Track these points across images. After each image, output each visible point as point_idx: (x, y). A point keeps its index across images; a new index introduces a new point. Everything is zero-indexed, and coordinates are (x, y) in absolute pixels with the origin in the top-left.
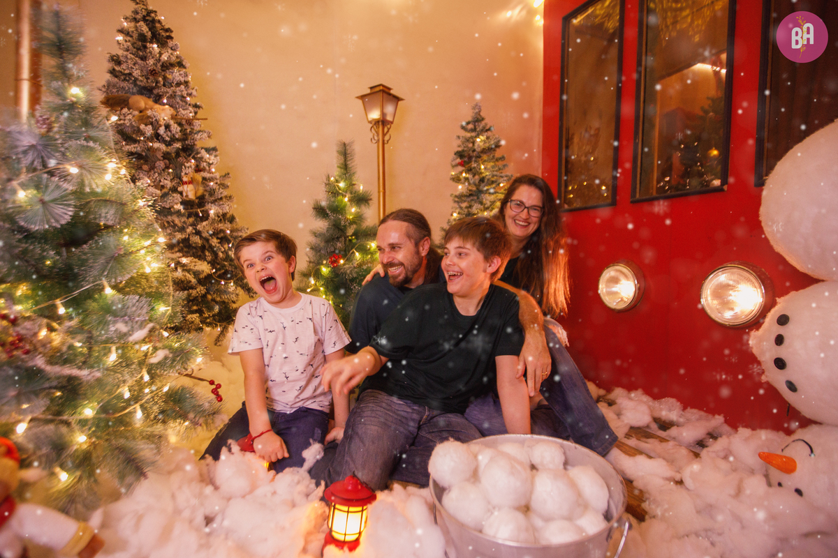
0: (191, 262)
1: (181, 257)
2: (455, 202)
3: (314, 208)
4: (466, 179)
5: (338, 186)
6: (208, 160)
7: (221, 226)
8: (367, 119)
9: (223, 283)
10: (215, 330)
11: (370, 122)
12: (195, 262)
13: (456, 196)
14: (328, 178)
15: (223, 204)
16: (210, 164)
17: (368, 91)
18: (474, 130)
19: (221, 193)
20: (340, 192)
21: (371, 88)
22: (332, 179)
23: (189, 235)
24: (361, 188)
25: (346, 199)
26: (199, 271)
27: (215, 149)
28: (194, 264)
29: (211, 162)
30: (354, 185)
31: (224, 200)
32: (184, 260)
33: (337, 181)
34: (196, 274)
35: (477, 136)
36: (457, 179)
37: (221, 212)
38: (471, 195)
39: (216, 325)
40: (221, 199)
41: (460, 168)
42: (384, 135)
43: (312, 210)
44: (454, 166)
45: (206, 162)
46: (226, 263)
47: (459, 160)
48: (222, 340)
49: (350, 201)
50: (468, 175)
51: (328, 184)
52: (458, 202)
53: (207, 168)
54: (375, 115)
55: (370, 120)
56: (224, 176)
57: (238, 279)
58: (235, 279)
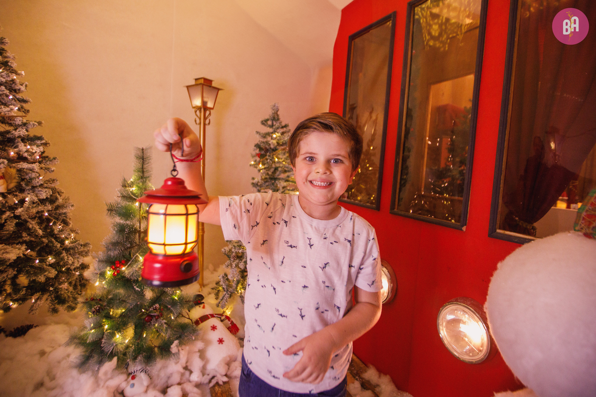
6: (30, 151)
7: (40, 209)
8: (192, 105)
9: (37, 261)
11: (194, 108)
12: (6, 249)
15: (40, 191)
16: (32, 154)
17: (193, 83)
18: (272, 126)
21: (196, 80)
29: (33, 151)
35: (274, 132)
37: (36, 198)
38: (266, 182)
42: (205, 119)
43: (107, 211)
44: (253, 156)
47: (257, 151)
50: (263, 167)
54: (198, 102)
55: (194, 106)
56: (51, 161)
57: (56, 254)
58: (54, 253)
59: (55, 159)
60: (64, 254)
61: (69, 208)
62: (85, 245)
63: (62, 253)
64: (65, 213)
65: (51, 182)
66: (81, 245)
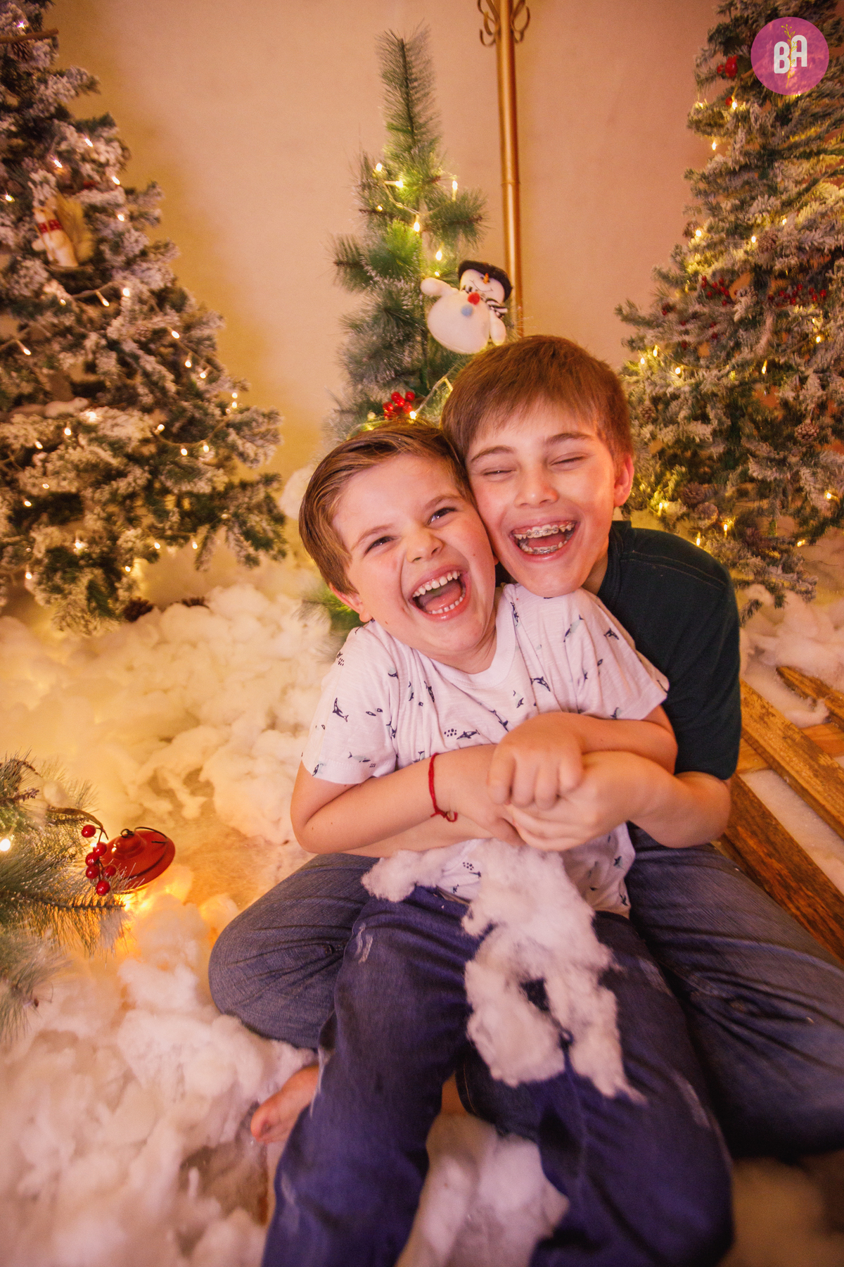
0: (105, 419)
1: (82, 410)
2: (699, 193)
3: (339, 263)
4: (742, 118)
5: (392, 188)
6: (95, 156)
7: (158, 321)
9: (184, 452)
10: (186, 548)
12: (114, 418)
13: (704, 177)
14: (367, 168)
15: (149, 269)
16: (101, 167)
19: (137, 241)
20: (399, 205)
22: (379, 168)
23: (94, 353)
24: (453, 187)
25: (416, 227)
26: (120, 440)
27: (106, 122)
28: (110, 422)
29: (102, 159)
30: (437, 178)
31: (152, 256)
32: (92, 416)
33: (390, 175)
34: (117, 446)
36: (710, 124)
37: (144, 289)
38: (745, 168)
39: (187, 539)
40: (144, 254)
41: (722, 85)
43: (336, 268)
44: (702, 82)
45: (94, 161)
46: (185, 404)
47: (720, 59)
48: (208, 561)
49: (427, 228)
50: (744, 107)
51: (369, 185)
52: (706, 194)
53: (97, 178)
56: (146, 194)
57: (216, 436)
58: (211, 435)
59: (153, 186)
60: (233, 436)
61: (215, 323)
62: (271, 416)
63: (227, 435)
64: (209, 338)
65: (162, 250)
66: (264, 415)
